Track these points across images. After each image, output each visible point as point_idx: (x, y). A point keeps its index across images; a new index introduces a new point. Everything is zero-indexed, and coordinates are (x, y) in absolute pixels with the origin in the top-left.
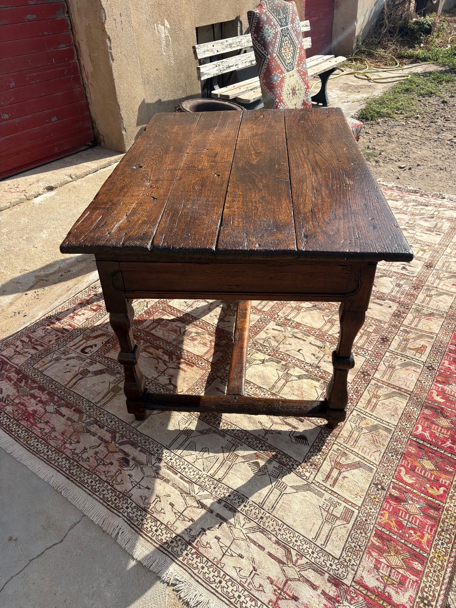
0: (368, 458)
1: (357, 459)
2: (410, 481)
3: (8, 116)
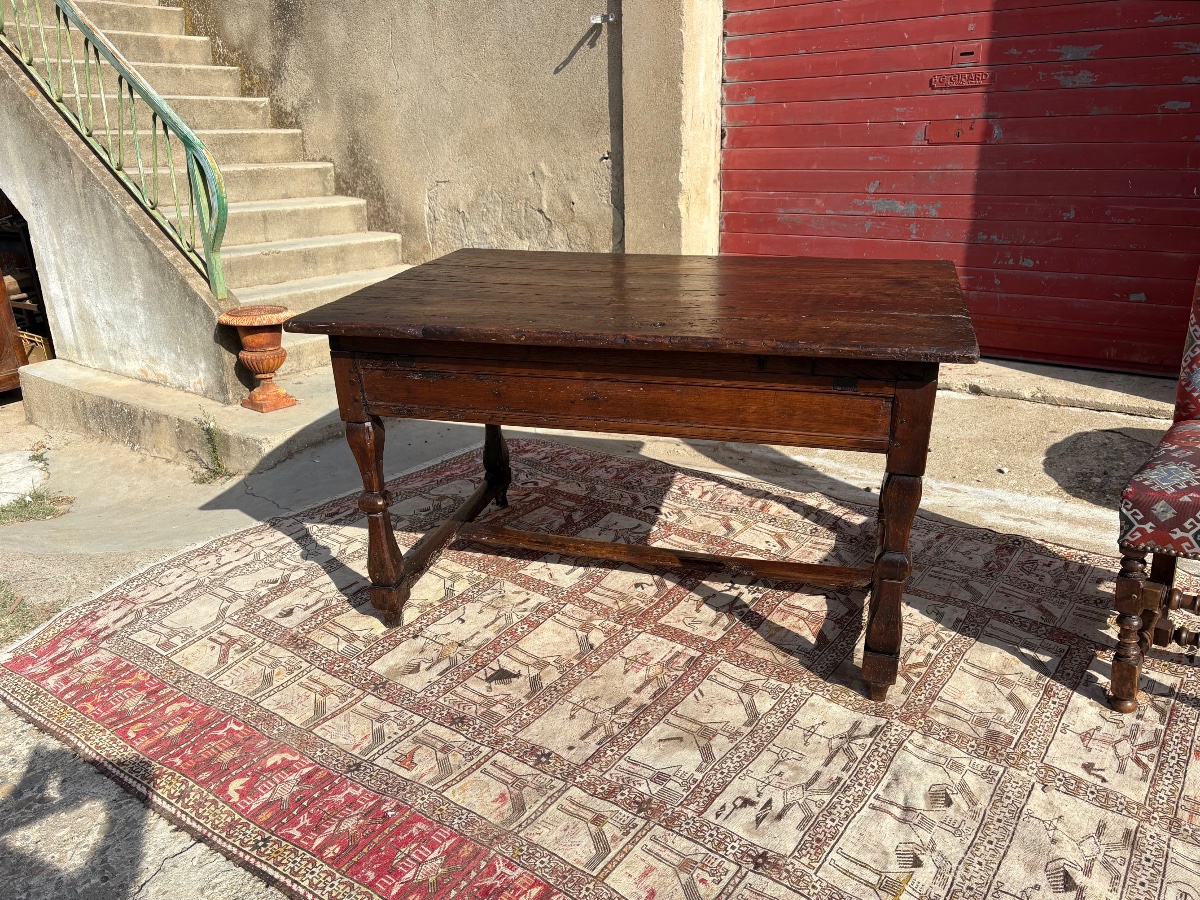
0: (228, 673)
1: (230, 661)
2: (169, 710)
3: (1032, 263)
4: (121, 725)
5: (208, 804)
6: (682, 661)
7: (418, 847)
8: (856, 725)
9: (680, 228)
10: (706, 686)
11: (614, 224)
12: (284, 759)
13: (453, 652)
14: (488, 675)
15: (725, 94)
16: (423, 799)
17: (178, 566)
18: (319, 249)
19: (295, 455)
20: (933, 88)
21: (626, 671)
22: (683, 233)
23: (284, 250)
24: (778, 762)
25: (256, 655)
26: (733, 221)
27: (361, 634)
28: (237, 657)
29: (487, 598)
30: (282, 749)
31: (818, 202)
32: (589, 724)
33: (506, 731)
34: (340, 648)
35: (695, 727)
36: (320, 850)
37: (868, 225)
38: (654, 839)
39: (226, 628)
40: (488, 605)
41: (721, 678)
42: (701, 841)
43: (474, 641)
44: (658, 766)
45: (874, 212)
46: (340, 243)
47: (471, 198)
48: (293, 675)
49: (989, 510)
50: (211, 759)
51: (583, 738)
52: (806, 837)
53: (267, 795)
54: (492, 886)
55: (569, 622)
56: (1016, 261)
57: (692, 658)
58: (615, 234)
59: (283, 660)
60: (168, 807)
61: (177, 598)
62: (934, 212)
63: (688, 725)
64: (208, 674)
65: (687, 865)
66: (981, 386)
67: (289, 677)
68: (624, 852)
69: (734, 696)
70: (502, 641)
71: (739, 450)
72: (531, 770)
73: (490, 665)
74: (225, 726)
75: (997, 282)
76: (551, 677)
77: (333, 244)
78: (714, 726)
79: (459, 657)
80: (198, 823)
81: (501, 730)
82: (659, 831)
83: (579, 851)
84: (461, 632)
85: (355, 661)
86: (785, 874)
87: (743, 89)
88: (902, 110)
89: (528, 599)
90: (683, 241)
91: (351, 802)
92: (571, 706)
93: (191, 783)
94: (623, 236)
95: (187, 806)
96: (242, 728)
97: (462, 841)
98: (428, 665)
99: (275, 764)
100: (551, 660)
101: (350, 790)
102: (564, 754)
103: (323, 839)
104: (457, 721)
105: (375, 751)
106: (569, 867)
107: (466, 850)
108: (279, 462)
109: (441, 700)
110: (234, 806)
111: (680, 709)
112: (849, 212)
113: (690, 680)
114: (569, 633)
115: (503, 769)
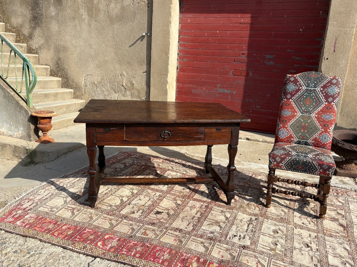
3: (259, 107)
4: (51, 233)
5: (94, 249)
6: (204, 207)
7: (161, 252)
8: (251, 219)
9: (167, 93)
10: (212, 212)
11: (146, 91)
12: (109, 236)
13: (142, 208)
14: (155, 213)
15: (178, 58)
16: (155, 242)
17: (42, 189)
18: (50, 93)
19: (60, 157)
20: (235, 61)
21: (191, 210)
22: (168, 95)
23: (39, 93)
24: (237, 227)
25: (83, 212)
26: (180, 92)
27: (113, 205)
28: (77, 213)
29: (144, 194)
30: (107, 234)
31: (204, 88)
32: (188, 223)
33: (167, 225)
34: (109, 209)
35: (214, 221)
36: (134, 255)
37: (217, 95)
38: (218, 245)
39: (69, 205)
40: (146, 195)
41: (215, 210)
42: (229, 244)
43: (146, 204)
44: (210, 230)
45: (219, 92)
46: (56, 92)
47: (99, 80)
48: (98, 216)
49: (260, 169)
50: (87, 238)
51: (188, 225)
52: (252, 241)
53: (110, 245)
54: (185, 258)
55: (170, 199)
56: (256, 106)
57: (206, 205)
58: (146, 94)
59: (93, 212)
60: (81, 251)
61: (47, 198)
62: (235, 93)
63: (213, 221)
64: (71, 218)
65: (227, 250)
66: (249, 138)
67: (97, 217)
68: (212, 249)
69: (220, 214)
70: (154, 204)
71: (191, 154)
72: (179, 234)
73: (154, 210)
74: (86, 230)
75: (251, 111)
76: (172, 212)
77: (54, 92)
78: (219, 221)
79: (144, 209)
80: (93, 254)
81: (165, 225)
82: (218, 243)
83: (202, 249)
84: (142, 203)
85: (115, 212)
86: (251, 249)
87: (183, 57)
88: (227, 66)
89: (156, 194)
90: (168, 97)
91: (135, 245)
92: (181, 219)
93: (86, 244)
94: (149, 94)
95: (87, 250)
96: (91, 230)
97: (171, 250)
98: (136, 211)
99: (107, 238)
100: (170, 208)
101: (133, 242)
102: (185, 229)
103: (134, 253)
104: (153, 224)
105: (134, 232)
106: (201, 253)
107: (174, 252)
108: (55, 159)
109: (145, 219)
110: (101, 248)
111: (208, 217)
112: (212, 92)
113: (208, 211)
114: (171, 202)
115: (171, 234)
